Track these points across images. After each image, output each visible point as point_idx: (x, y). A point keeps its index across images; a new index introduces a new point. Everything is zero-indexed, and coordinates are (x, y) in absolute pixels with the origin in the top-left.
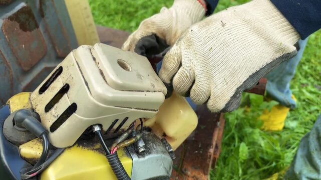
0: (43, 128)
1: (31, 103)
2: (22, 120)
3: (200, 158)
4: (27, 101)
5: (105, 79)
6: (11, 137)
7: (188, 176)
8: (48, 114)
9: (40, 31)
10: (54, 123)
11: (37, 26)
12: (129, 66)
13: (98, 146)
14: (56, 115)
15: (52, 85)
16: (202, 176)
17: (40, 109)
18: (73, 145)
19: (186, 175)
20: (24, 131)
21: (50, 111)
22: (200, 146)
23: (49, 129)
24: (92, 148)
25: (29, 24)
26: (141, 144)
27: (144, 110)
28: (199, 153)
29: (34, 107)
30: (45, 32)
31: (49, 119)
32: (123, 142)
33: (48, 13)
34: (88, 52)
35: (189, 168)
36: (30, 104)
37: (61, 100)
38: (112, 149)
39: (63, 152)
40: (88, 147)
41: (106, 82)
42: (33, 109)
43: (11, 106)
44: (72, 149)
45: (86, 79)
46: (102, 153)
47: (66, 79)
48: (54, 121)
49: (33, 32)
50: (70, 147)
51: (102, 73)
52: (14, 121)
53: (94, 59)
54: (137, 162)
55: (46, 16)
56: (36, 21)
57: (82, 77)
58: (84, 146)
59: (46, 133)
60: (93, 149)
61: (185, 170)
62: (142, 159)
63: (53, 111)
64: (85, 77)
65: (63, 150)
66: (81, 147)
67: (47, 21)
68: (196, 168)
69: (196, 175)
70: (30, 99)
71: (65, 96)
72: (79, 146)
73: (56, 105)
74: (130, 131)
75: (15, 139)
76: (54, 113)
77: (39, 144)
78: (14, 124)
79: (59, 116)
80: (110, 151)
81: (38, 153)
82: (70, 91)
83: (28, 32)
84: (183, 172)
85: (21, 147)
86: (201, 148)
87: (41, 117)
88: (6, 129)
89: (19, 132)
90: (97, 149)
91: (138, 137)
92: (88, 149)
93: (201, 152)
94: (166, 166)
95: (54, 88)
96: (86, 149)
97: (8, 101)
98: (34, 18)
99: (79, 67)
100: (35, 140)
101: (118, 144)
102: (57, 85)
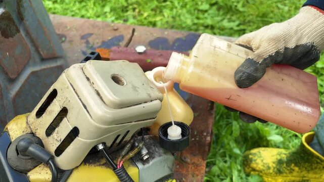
0: (48, 153)
1: (30, 127)
2: (25, 149)
3: (197, 144)
4: (25, 125)
5: (102, 100)
6: (17, 166)
7: (189, 164)
8: (50, 138)
9: (22, 35)
10: (57, 148)
11: (18, 31)
12: (123, 79)
13: (104, 161)
14: (59, 139)
15: (49, 108)
16: (201, 162)
17: (41, 133)
18: (80, 165)
19: (186, 162)
20: (29, 159)
21: (51, 136)
22: (196, 133)
23: (54, 154)
24: (98, 164)
25: (10, 30)
26: (144, 152)
27: (144, 120)
28: (195, 140)
29: (34, 131)
30: (26, 36)
31: (52, 144)
32: (127, 153)
33: (27, 15)
34: (80, 72)
35: (188, 155)
36: (29, 129)
37: (61, 124)
38: (118, 163)
39: (71, 173)
40: (94, 163)
41: (104, 102)
42: (33, 133)
43: (11, 133)
44: (80, 168)
45: (83, 102)
46: (109, 167)
47: (63, 102)
48: (57, 146)
49: (15, 38)
50: (77, 167)
51: (98, 94)
52: (17, 150)
53: (88, 79)
54: (143, 169)
55: (25, 19)
56: (16, 26)
57: (79, 100)
58: (90, 163)
59: (52, 158)
60: (100, 165)
61: (185, 158)
62: (147, 165)
63: (55, 135)
64: (82, 100)
65: (71, 171)
66: (88, 164)
67: (27, 23)
68: (195, 155)
69: (196, 162)
70: (27, 122)
71: (65, 120)
72: (85, 164)
73: (57, 129)
74: (132, 141)
75: (22, 168)
76: (56, 137)
77: (46, 169)
78: (18, 154)
79: (62, 141)
80: (117, 166)
81: (47, 178)
82: (69, 115)
83: (10, 38)
84: (183, 161)
85: (29, 174)
86: (197, 135)
87: (43, 141)
88: (10, 159)
89: (24, 161)
90: (103, 165)
91: (141, 145)
92: (95, 166)
93: (197, 139)
94: (169, 165)
95: (51, 112)
96: (93, 166)
97: (6, 127)
98: (14, 23)
99: (74, 90)
100: (42, 166)
101: (123, 158)
102: (55, 108)
